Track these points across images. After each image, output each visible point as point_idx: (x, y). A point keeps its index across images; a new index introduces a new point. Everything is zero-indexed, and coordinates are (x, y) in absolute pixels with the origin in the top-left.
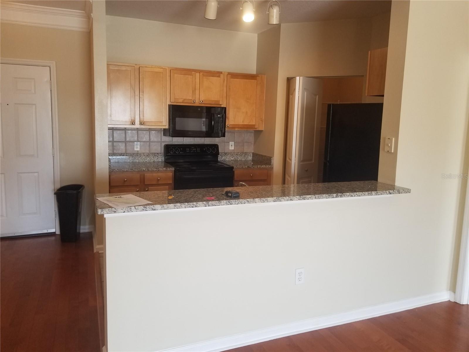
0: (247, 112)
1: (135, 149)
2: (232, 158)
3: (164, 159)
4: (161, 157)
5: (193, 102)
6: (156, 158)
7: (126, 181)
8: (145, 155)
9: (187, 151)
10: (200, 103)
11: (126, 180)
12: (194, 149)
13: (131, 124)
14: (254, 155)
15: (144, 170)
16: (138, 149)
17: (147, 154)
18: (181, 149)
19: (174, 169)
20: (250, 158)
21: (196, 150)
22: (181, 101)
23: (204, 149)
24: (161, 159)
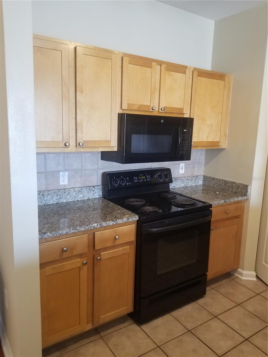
0: (212, 124)
1: (61, 183)
2: (182, 185)
3: (101, 194)
4: (98, 191)
5: (151, 110)
6: (92, 194)
7: (66, 251)
8: (76, 191)
9: (135, 181)
10: (160, 111)
11: (65, 249)
12: (143, 177)
13: (63, 146)
14: (205, 178)
15: (94, 227)
16: (66, 183)
17: (79, 189)
18: (128, 178)
19: (138, 218)
20: (201, 182)
21: (146, 178)
22: (136, 107)
23: (155, 176)
24: (98, 193)
